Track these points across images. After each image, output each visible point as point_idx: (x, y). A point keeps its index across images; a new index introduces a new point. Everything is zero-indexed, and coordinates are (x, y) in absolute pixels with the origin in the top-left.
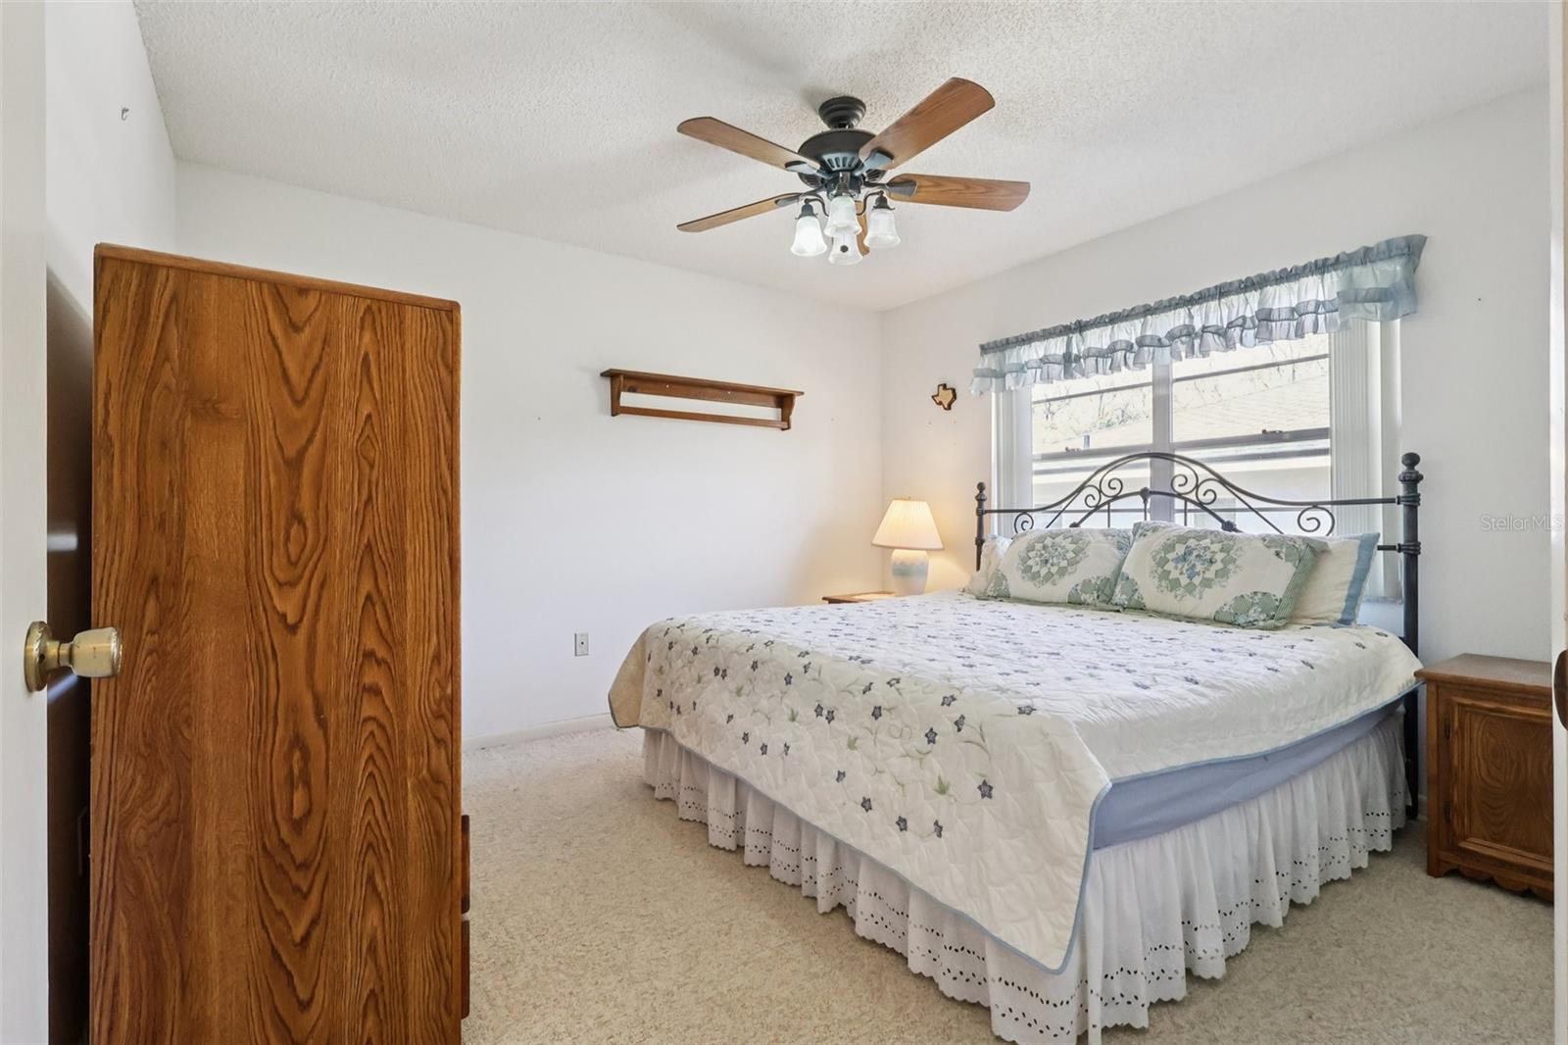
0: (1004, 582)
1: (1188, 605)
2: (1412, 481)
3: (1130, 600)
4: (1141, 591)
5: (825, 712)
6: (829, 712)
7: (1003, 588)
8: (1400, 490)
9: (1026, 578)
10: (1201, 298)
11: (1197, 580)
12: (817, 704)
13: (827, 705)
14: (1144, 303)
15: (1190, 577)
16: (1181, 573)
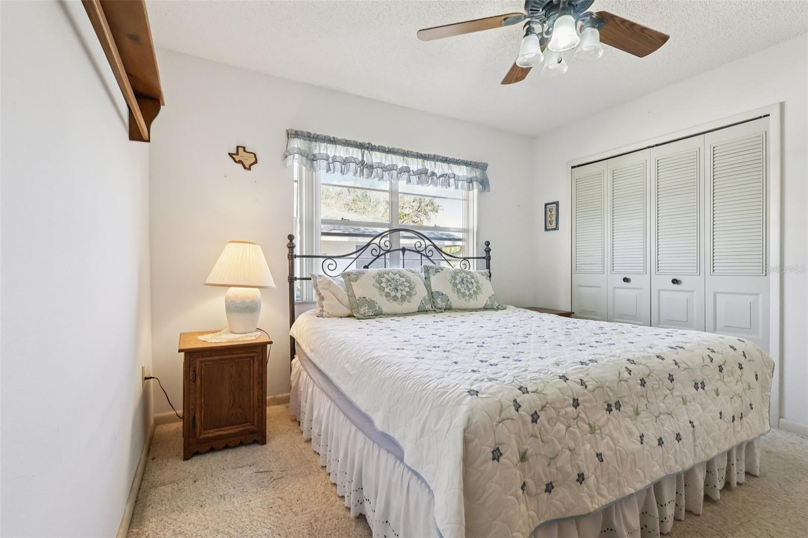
0: (377, 305)
1: (472, 303)
2: (488, 251)
3: (446, 305)
4: (451, 300)
5: (700, 385)
6: (701, 383)
7: (377, 308)
8: (484, 255)
9: (391, 301)
10: (435, 158)
11: (472, 292)
12: (694, 382)
13: (699, 380)
14: (417, 151)
15: (469, 291)
16: (465, 289)
